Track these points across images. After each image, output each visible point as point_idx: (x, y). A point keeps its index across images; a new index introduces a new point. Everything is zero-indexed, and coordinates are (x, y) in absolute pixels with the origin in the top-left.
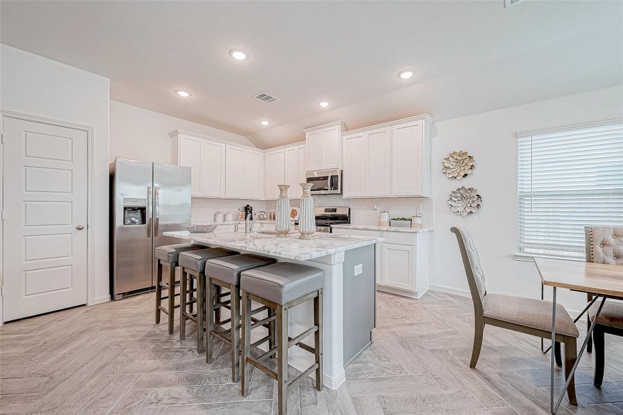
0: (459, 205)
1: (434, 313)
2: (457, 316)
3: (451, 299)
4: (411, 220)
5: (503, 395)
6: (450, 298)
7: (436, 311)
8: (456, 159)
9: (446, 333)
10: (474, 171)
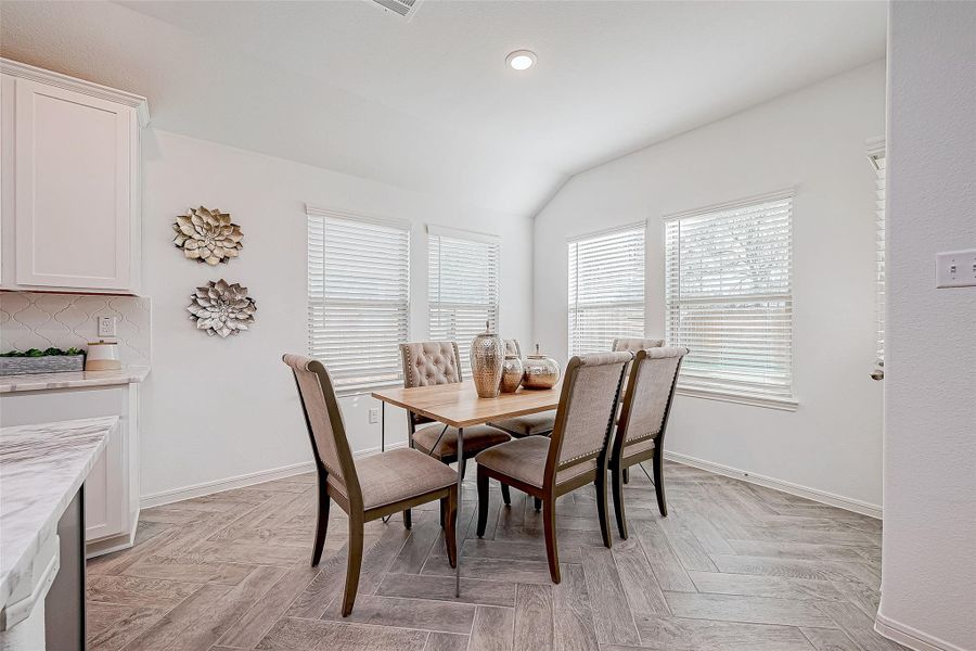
0: (213, 315)
1: (196, 556)
2: (245, 537)
3: (208, 508)
4: (82, 352)
5: (411, 623)
6: (200, 508)
7: (197, 550)
8: (208, 224)
9: (254, 583)
10: (242, 253)
